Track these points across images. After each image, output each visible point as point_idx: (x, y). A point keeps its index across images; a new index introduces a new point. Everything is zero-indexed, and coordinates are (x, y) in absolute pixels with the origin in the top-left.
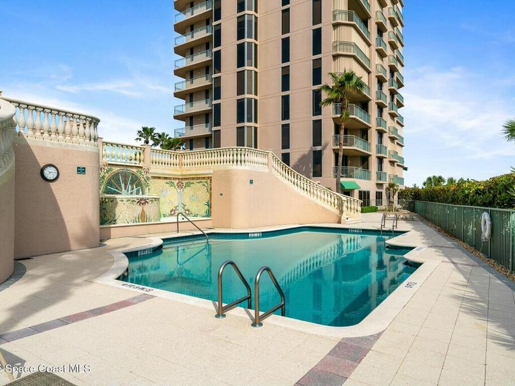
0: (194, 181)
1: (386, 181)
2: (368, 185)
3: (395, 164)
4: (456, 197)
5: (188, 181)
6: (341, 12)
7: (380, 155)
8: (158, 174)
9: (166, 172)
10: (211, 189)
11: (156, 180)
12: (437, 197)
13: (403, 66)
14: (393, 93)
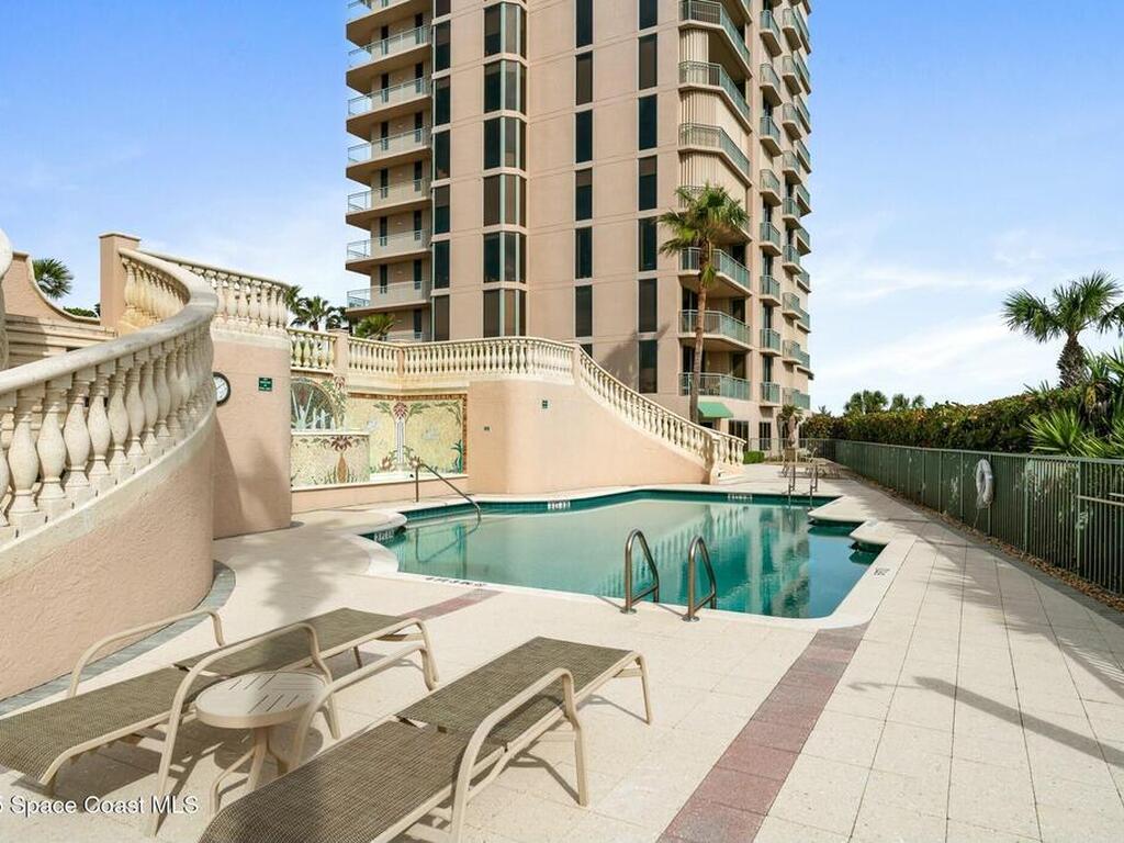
0: (430, 403)
1: (778, 401)
2: (746, 410)
3: (795, 367)
4: (924, 434)
5: (416, 402)
6: (695, 66)
7: (767, 350)
8: (359, 387)
9: (376, 384)
10: (465, 419)
11: (357, 400)
12: (885, 432)
13: (808, 171)
14: (791, 226)
